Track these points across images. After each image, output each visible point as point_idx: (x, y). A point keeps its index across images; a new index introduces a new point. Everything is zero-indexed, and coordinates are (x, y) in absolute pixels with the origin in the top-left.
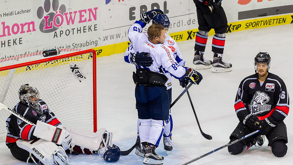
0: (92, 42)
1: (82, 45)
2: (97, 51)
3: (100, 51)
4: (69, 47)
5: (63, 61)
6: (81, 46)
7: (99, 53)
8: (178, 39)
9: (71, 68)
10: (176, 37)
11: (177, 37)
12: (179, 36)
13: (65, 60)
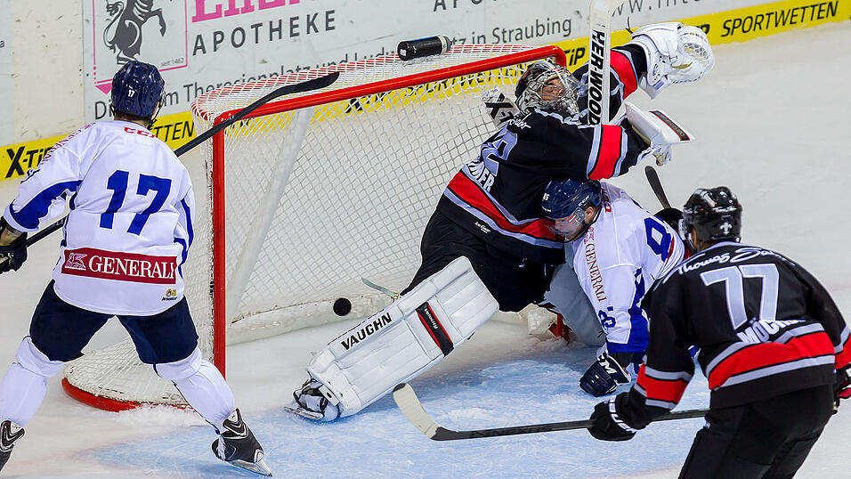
0: (553, 24)
1: (521, 33)
2: (568, 52)
3: (580, 53)
4: (482, 39)
5: (462, 84)
6: (519, 37)
7: (577, 57)
8: (822, 14)
9: (488, 105)
10: (817, 8)
11: (820, 11)
12: (827, 6)
13: (470, 82)
